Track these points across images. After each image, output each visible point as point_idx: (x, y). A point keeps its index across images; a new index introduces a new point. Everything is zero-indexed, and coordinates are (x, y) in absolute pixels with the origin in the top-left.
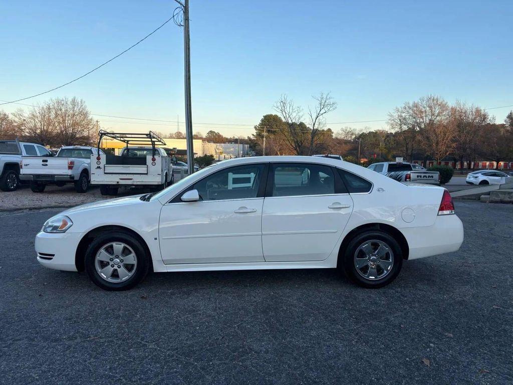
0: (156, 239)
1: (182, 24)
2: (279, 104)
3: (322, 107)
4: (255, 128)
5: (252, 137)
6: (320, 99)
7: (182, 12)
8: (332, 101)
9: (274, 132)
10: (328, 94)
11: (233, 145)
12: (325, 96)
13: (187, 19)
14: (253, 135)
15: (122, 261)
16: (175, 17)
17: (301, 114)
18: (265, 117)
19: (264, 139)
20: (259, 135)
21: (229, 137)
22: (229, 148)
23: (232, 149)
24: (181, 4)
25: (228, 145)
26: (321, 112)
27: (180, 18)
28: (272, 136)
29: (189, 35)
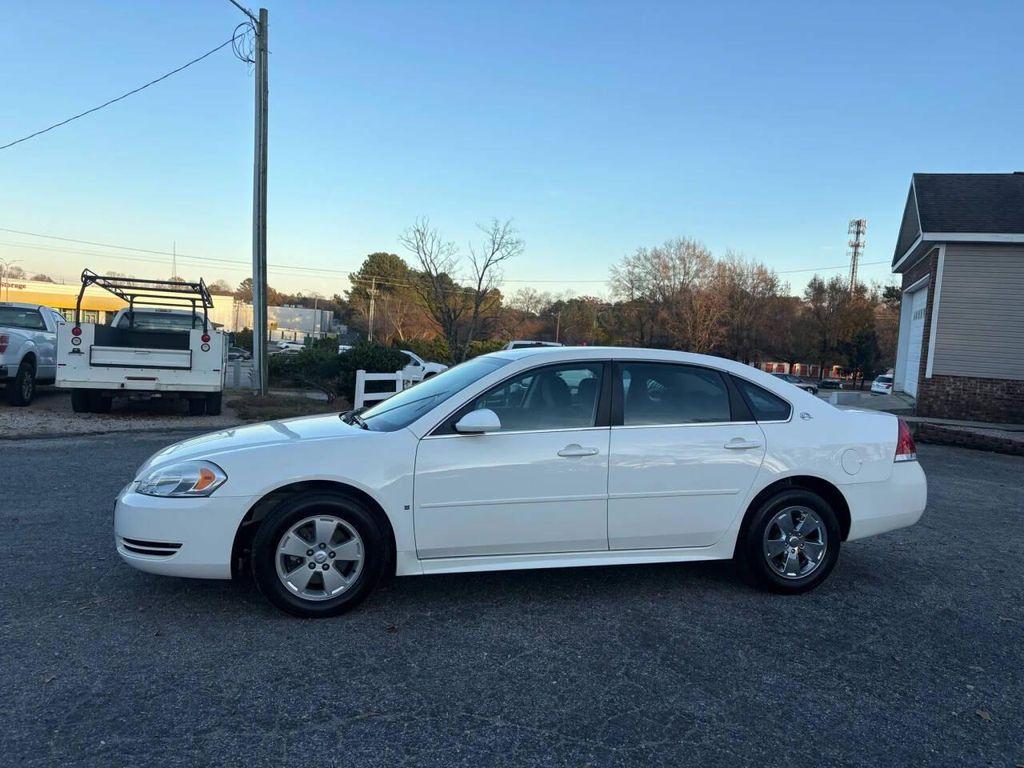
0: (407, 508)
1: (253, 57)
2: (411, 235)
3: (496, 246)
4: (351, 277)
5: (345, 298)
6: (492, 232)
7: (252, 33)
8: (514, 237)
9: (391, 290)
10: (508, 223)
11: (301, 310)
12: (501, 228)
13: (262, 49)
14: (346, 292)
15: (332, 555)
16: (237, 41)
17: (453, 258)
18: (373, 257)
19: (372, 302)
20: (360, 292)
21: (288, 294)
22: (291, 316)
23: (297, 319)
24: (251, 17)
25: (291, 310)
26: (495, 257)
27: (249, 45)
28: (387, 298)
29: (266, 84)
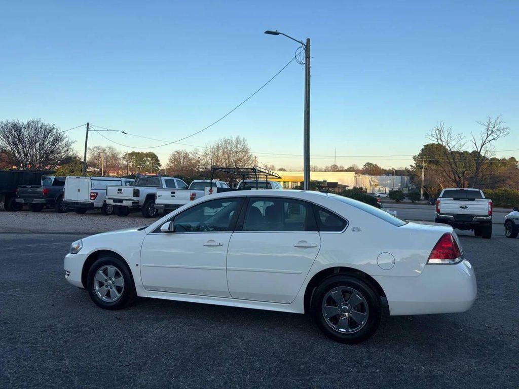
0: (137, 265)
1: (304, 61)
2: (434, 132)
3: (490, 133)
4: (414, 158)
5: (410, 168)
6: (486, 124)
7: (304, 51)
8: (502, 126)
9: (437, 163)
10: (498, 118)
11: (391, 177)
12: (493, 121)
13: (308, 57)
14: (411, 166)
15: (113, 282)
16: (297, 57)
17: (462, 142)
18: (426, 146)
19: (423, 170)
20: (419, 167)
21: (387, 169)
22: (386, 181)
23: (389, 182)
24: (303, 44)
25: (385, 177)
26: (489, 139)
27: (302, 57)
28: (434, 167)
29: (309, 72)
